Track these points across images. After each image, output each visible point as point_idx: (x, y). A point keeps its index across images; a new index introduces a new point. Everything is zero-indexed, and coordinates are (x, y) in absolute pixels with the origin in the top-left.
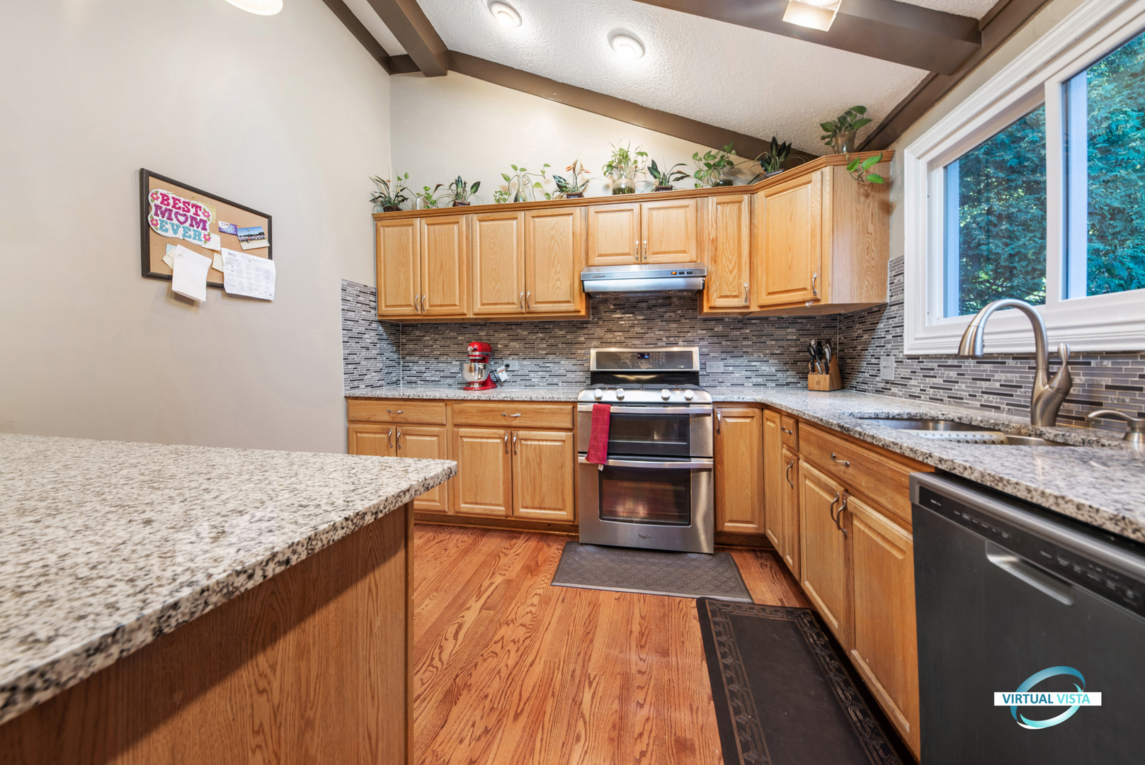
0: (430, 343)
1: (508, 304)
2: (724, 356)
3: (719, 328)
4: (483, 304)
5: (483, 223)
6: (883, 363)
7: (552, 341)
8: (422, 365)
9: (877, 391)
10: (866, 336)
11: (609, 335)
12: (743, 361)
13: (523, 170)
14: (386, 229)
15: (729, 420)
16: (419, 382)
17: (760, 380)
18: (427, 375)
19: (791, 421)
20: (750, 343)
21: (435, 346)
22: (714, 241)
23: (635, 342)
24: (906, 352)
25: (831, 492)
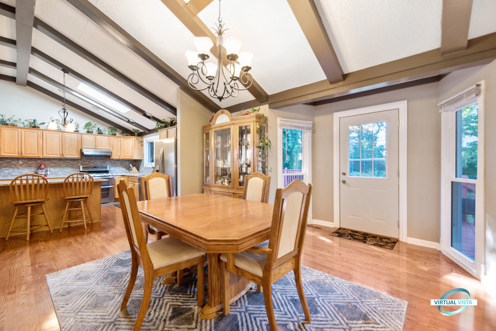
0: (15, 164)
1: (57, 155)
2: (113, 167)
3: (113, 161)
4: (47, 154)
5: (47, 134)
6: (142, 167)
7: (66, 164)
11: (84, 162)
12: (118, 168)
13: (59, 121)
14: (5, 130)
15: (117, 178)
17: (122, 172)
20: (119, 165)
22: (113, 146)
24: (145, 167)
25: (132, 184)
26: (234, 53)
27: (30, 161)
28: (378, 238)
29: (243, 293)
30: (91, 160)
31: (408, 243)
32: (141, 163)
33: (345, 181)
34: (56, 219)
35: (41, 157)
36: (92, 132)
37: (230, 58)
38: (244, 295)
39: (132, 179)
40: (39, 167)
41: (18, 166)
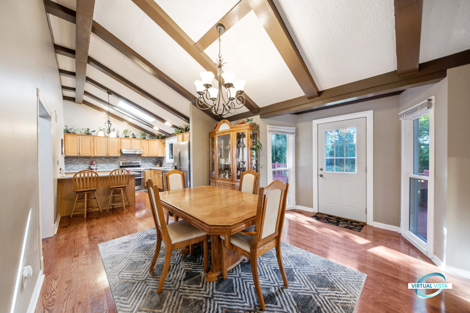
0: (75, 161)
1: (104, 154)
2: (144, 162)
3: (143, 158)
4: (97, 154)
5: (97, 139)
6: (164, 163)
7: (110, 160)
8: (72, 166)
11: (123, 159)
12: (147, 163)
15: (146, 171)
16: (71, 170)
17: (150, 166)
19: (154, 170)
20: (148, 161)
22: (143, 146)
25: (158, 175)
26: (230, 82)
27: (85, 159)
28: (349, 222)
29: (238, 263)
30: (128, 157)
31: (373, 226)
32: (164, 159)
33: (322, 175)
34: (104, 202)
35: (93, 156)
36: (129, 137)
37: (227, 86)
38: (239, 264)
39: (157, 172)
40: (92, 164)
41: (77, 162)
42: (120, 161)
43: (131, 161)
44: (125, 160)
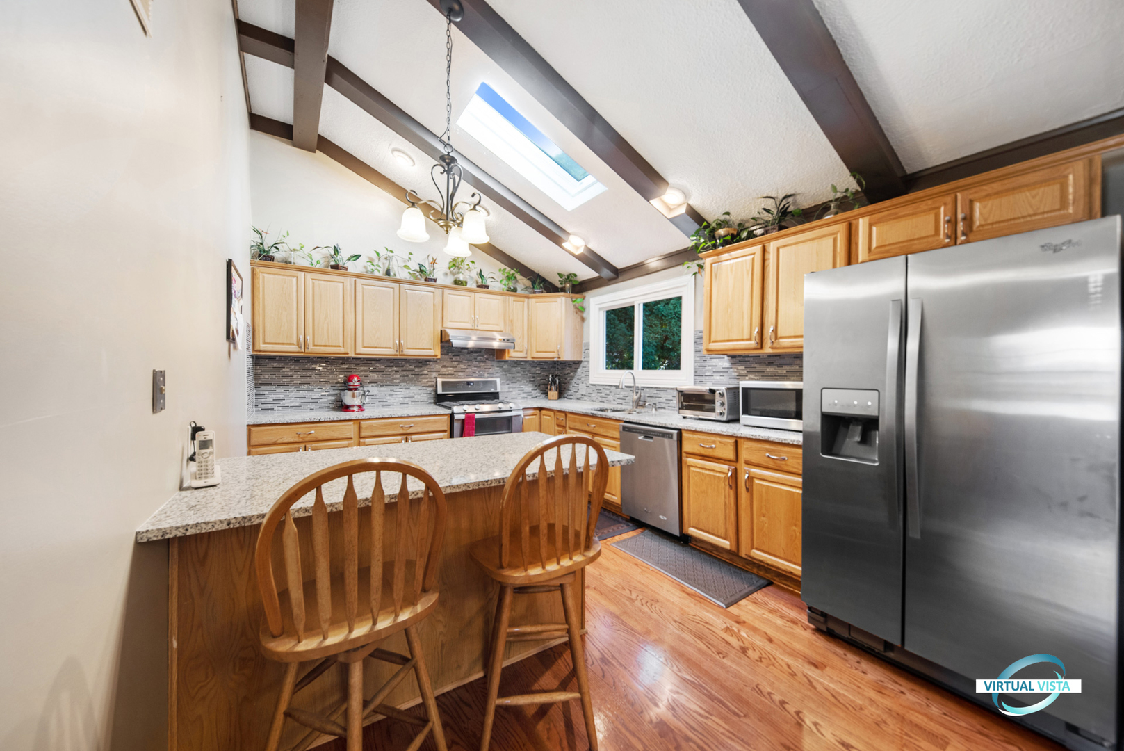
0: (290, 374)
1: (386, 348)
2: (508, 382)
4: (364, 347)
5: (365, 287)
6: (581, 385)
7: (404, 373)
8: (280, 393)
9: (578, 399)
10: (572, 374)
11: (444, 370)
12: (516, 385)
13: (392, 252)
14: (266, 275)
15: (526, 417)
16: (276, 408)
18: (287, 402)
19: (563, 414)
20: (520, 375)
21: (295, 377)
22: (511, 321)
23: (461, 374)
24: (591, 383)
27: (325, 367)
35: (352, 355)
36: (466, 283)
41: (297, 379)
42: (435, 375)
43: (469, 376)
44: (451, 370)
